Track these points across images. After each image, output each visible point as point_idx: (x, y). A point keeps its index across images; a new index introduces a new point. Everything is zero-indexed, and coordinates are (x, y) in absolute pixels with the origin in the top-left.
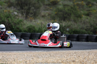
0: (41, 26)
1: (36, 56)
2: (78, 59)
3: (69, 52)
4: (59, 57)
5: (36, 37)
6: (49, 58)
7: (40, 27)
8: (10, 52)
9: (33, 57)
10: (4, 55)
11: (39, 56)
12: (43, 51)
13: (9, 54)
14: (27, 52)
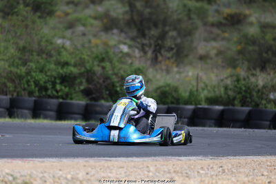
0: (197, 86)
1: (182, 173)
4: (247, 176)
5: (181, 118)
6: (219, 179)
9: (174, 175)
10: (90, 169)
11: (189, 173)
12: (203, 158)
13: (104, 166)
14: (156, 160)
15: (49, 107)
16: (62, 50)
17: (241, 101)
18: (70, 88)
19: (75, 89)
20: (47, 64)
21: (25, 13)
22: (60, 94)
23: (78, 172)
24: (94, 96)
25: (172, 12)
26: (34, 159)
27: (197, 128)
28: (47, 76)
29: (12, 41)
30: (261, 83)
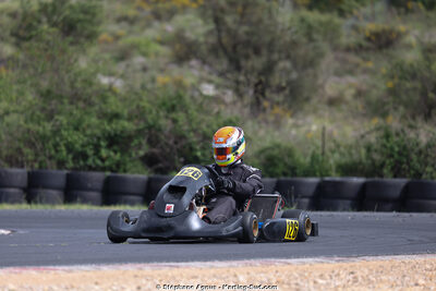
0: (323, 146)
1: (289, 284)
4: (392, 286)
5: (296, 197)
7: (319, 152)
8: (173, 266)
10: (144, 281)
11: (302, 284)
12: (325, 260)
13: (167, 276)
14: (251, 265)
15: (89, 185)
16: (109, 94)
17: (392, 169)
18: (122, 155)
19: (130, 156)
20: (86, 117)
21: (50, 38)
22: (107, 163)
23: (125, 286)
24: (160, 165)
25: (283, 30)
26: (57, 267)
27: (323, 213)
28: (86, 136)
29: (29, 83)
30: (423, 140)
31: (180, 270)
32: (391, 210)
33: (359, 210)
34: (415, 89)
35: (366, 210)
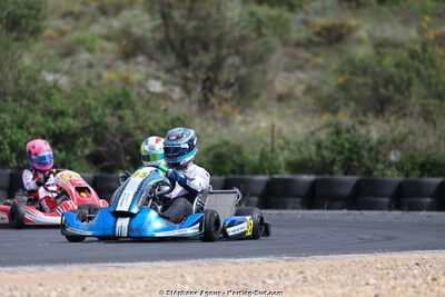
0: (273, 143)
1: (237, 284)
2: (428, 291)
3: (392, 262)
4: (342, 286)
5: (245, 196)
6: (296, 292)
7: (268, 149)
8: (119, 267)
9: (224, 287)
10: (89, 282)
11: (250, 284)
12: (274, 260)
13: (113, 277)
14: (198, 265)
16: (54, 91)
17: (343, 166)
18: (67, 153)
19: (75, 154)
20: (30, 115)
23: (69, 287)
24: (106, 164)
25: (232, 25)
30: (375, 136)
31: (127, 270)
32: (342, 208)
33: (310, 208)
34: (365, 84)
35: (316, 209)
